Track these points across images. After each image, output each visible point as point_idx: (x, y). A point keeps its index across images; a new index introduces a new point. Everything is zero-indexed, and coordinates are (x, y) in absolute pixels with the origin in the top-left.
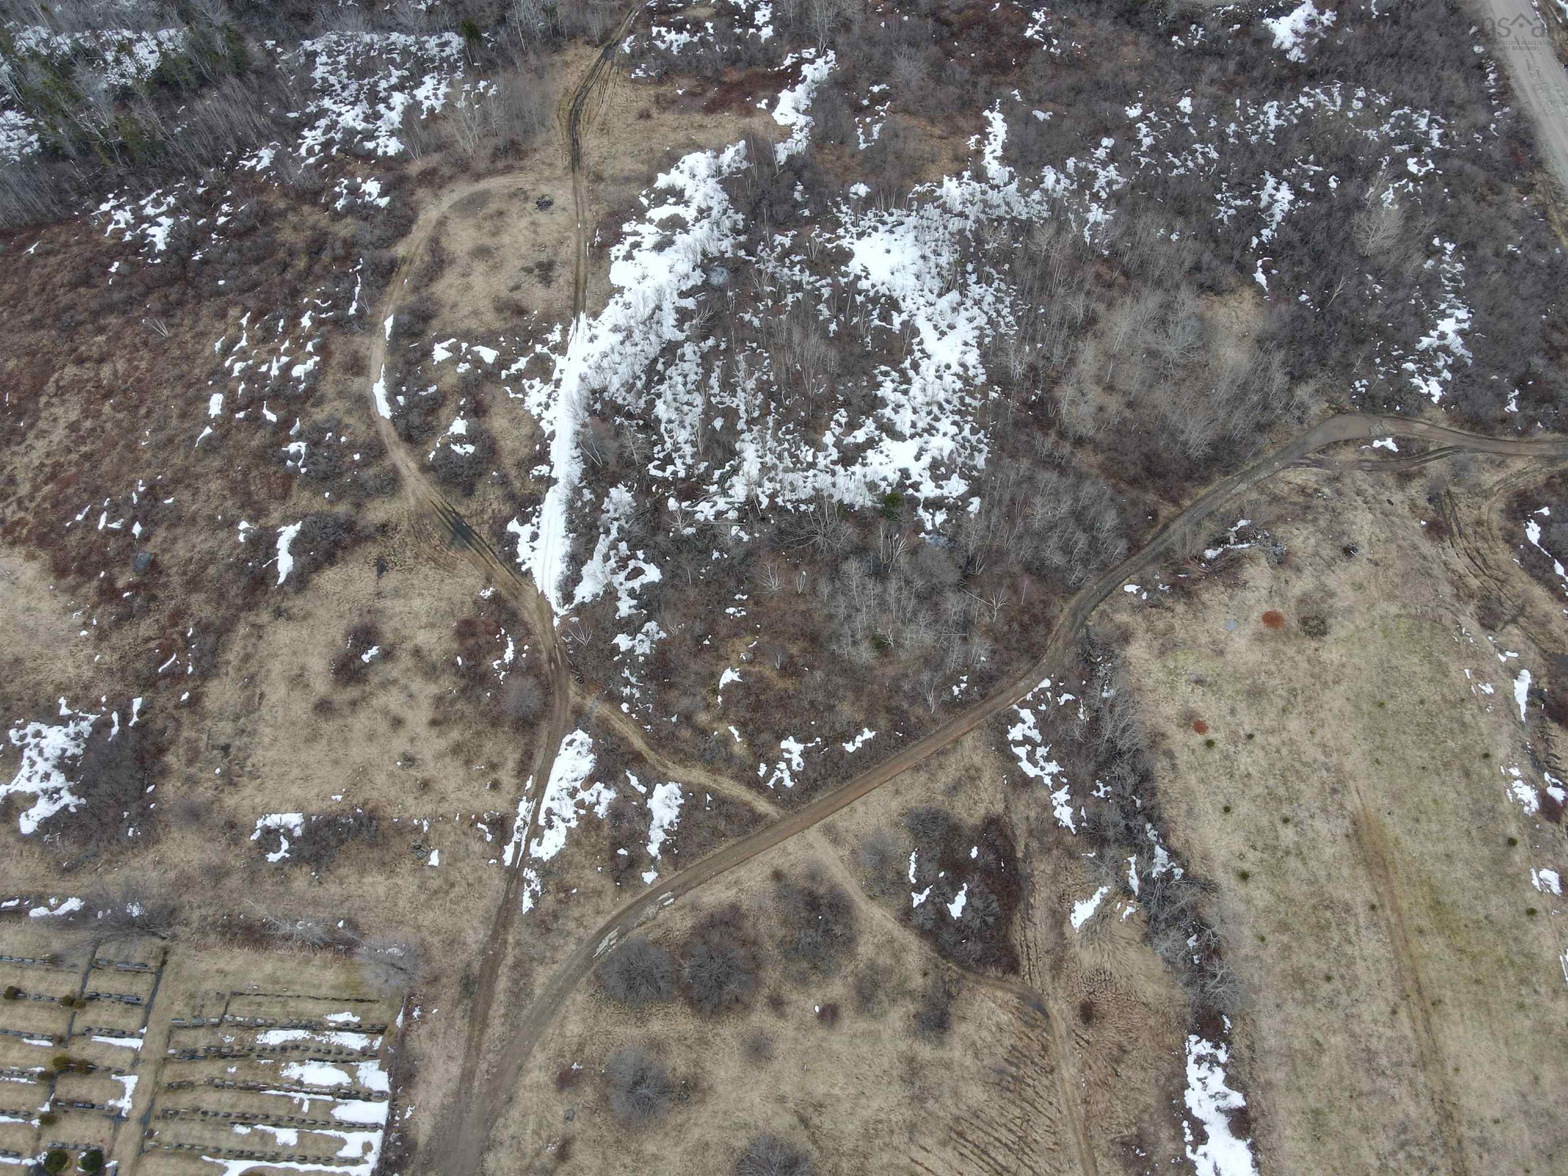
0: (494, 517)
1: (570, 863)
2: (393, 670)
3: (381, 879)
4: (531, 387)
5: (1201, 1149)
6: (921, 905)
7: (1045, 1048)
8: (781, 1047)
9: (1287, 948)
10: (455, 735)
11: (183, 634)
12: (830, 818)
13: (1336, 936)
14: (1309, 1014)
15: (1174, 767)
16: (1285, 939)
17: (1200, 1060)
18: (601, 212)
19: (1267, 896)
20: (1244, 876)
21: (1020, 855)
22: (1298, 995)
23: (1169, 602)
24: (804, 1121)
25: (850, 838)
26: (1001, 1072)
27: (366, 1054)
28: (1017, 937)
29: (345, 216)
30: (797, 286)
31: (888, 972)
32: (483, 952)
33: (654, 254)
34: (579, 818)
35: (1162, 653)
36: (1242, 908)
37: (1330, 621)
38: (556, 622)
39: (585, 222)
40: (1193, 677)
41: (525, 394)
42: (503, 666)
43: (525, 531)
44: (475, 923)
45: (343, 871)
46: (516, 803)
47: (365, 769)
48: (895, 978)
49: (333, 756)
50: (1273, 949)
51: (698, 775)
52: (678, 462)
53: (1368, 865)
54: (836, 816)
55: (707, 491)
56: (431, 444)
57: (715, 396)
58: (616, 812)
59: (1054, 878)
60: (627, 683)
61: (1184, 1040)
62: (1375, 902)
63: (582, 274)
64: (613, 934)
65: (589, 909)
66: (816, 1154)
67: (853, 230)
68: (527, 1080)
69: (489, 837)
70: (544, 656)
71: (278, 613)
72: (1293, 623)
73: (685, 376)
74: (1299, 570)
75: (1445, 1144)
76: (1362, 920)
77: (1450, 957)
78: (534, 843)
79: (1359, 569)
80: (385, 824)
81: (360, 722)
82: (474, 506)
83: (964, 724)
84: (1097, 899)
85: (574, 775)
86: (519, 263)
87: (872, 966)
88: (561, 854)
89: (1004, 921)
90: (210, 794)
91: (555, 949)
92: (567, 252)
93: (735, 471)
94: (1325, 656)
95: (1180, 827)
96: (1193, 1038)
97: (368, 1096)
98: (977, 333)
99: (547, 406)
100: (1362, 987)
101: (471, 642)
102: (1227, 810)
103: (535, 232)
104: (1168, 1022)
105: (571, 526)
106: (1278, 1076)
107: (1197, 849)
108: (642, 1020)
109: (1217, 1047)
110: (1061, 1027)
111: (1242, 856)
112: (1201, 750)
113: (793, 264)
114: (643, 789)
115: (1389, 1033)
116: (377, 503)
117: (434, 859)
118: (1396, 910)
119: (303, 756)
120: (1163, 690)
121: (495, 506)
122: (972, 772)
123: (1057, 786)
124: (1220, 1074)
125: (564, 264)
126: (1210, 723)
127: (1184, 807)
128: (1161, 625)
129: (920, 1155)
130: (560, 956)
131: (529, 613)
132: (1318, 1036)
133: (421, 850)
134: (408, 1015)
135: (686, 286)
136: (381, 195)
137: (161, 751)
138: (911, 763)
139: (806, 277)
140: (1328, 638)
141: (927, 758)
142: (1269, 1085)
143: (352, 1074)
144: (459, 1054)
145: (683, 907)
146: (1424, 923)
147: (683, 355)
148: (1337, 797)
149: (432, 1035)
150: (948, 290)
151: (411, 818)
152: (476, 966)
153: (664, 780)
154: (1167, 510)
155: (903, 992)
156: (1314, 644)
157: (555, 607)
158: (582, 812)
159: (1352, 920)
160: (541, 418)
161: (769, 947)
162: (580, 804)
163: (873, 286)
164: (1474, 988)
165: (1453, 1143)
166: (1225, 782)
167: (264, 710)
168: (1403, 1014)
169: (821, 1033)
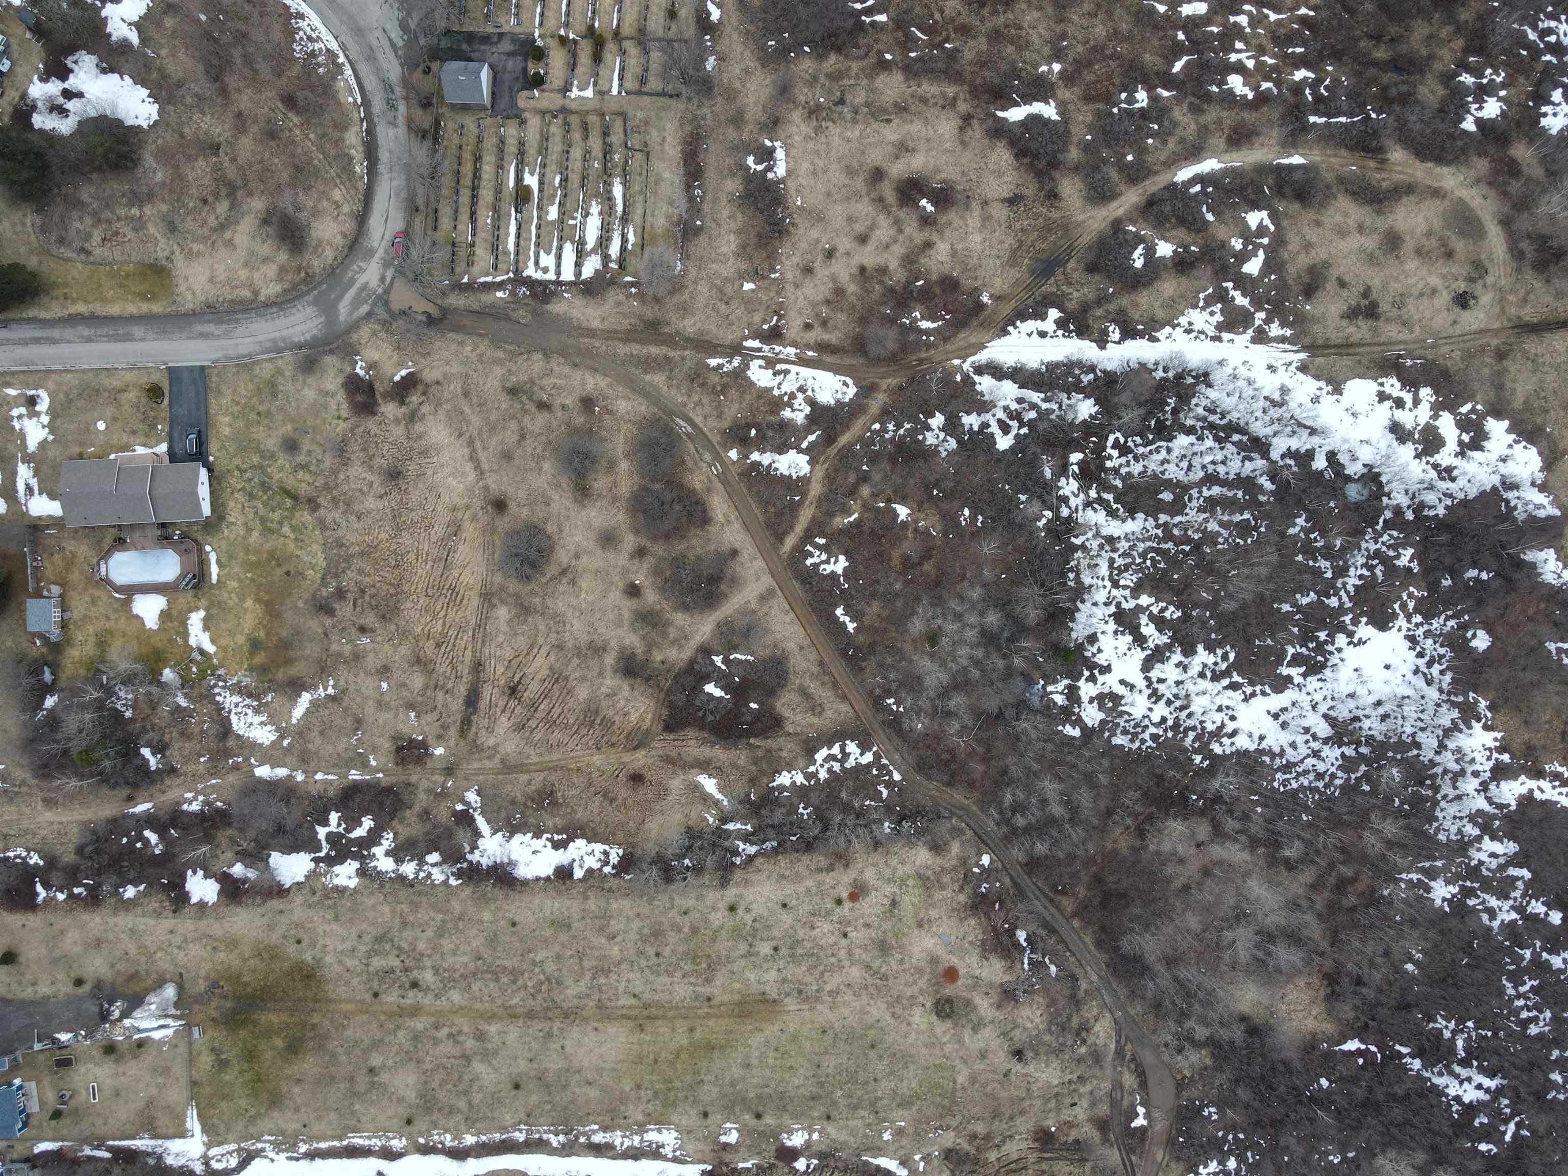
0: (1064, 295)
1: (744, 392)
2: (911, 229)
3: (733, 247)
4: (1212, 314)
5: (549, 844)
6: (713, 662)
7: (613, 745)
8: (611, 556)
9: (679, 930)
10: (852, 289)
11: (947, 40)
12: (779, 593)
13: (688, 967)
14: (633, 936)
15: (820, 870)
16: (686, 930)
17: (606, 854)
18: (1449, 363)
19: (717, 923)
20: (732, 908)
21: (752, 741)
22: (646, 931)
23: (968, 889)
24: (564, 572)
25: (765, 609)
26: (597, 712)
27: (606, 258)
28: (690, 733)
29: (1447, 87)
30: (1341, 572)
31: (664, 635)
32: (678, 333)
33: (1387, 422)
34: (781, 397)
35: (920, 876)
36: (709, 903)
37: (949, 1024)
38: (956, 362)
39: (1433, 346)
40: (898, 899)
41: (1203, 309)
42: (915, 320)
43: (1049, 325)
44: (699, 325)
45: (739, 216)
46: (794, 344)
47: (822, 219)
48: (658, 639)
49: (834, 191)
50: (678, 919)
51: (816, 489)
52: (1123, 460)
53: (741, 1003)
54: (782, 599)
55: (1090, 488)
56: (1144, 225)
57: (1200, 492)
58: (784, 426)
59: (734, 766)
60: (899, 426)
61: (620, 845)
62: (714, 1002)
63: (1360, 350)
64: (690, 430)
65: (707, 410)
66: (544, 580)
67: (1420, 631)
68: (587, 376)
69: (765, 327)
70: (923, 355)
71: (967, 119)
72: (949, 991)
73: (1223, 463)
74: (999, 1007)
75: (549, 1009)
76: (699, 989)
77: (674, 1046)
78: (762, 362)
79: (1001, 1059)
80: (777, 243)
81: (864, 208)
82: (1076, 275)
83: (860, 706)
84: (719, 796)
85: (817, 389)
86: (1376, 284)
87: (668, 623)
88: (752, 384)
89: (701, 724)
90: (802, 98)
91: (678, 387)
92: (1391, 332)
93: (1112, 514)
94: (918, 1011)
95: (771, 867)
96: (621, 852)
97: (578, 265)
98: (1277, 750)
99: (1188, 331)
100: (652, 978)
101: (937, 291)
102: (784, 905)
103: (1421, 295)
104: (631, 836)
105: (1052, 367)
106: (592, 905)
107: (754, 877)
108: (627, 455)
109: (614, 867)
110: (627, 758)
111: (748, 910)
112: (834, 893)
113: (1371, 568)
114: (804, 445)
115: (621, 989)
116: (1080, 185)
117: (748, 286)
118: (708, 1016)
119: (835, 166)
120: (887, 873)
121: (1076, 294)
122: (819, 709)
123: (808, 776)
124: (596, 866)
125: (1375, 331)
126: (857, 905)
127: (787, 873)
128: (946, 879)
129: (544, 651)
130: (673, 392)
131: (964, 337)
132: (619, 938)
133: (756, 275)
134: (632, 284)
135: (1343, 458)
136: (1479, 122)
137: (839, 50)
138: (826, 660)
139: (1352, 581)
140: (934, 1018)
141: (831, 674)
142: (586, 898)
143: (594, 251)
144: (606, 325)
145: (710, 481)
146: (698, 1034)
147: (1251, 459)
148: (795, 993)
149: (619, 304)
150: (1333, 726)
151: (782, 263)
152: (667, 330)
153: (812, 462)
154: (1068, 904)
155: (650, 646)
156: (928, 1004)
157: (970, 360)
158: (786, 398)
159: (700, 981)
160: (1174, 327)
161: (679, 547)
162: (792, 396)
163: (1339, 650)
164: (652, 1057)
165: (550, 1014)
166: (808, 908)
167: (875, 126)
168: (632, 1002)
169: (621, 584)
